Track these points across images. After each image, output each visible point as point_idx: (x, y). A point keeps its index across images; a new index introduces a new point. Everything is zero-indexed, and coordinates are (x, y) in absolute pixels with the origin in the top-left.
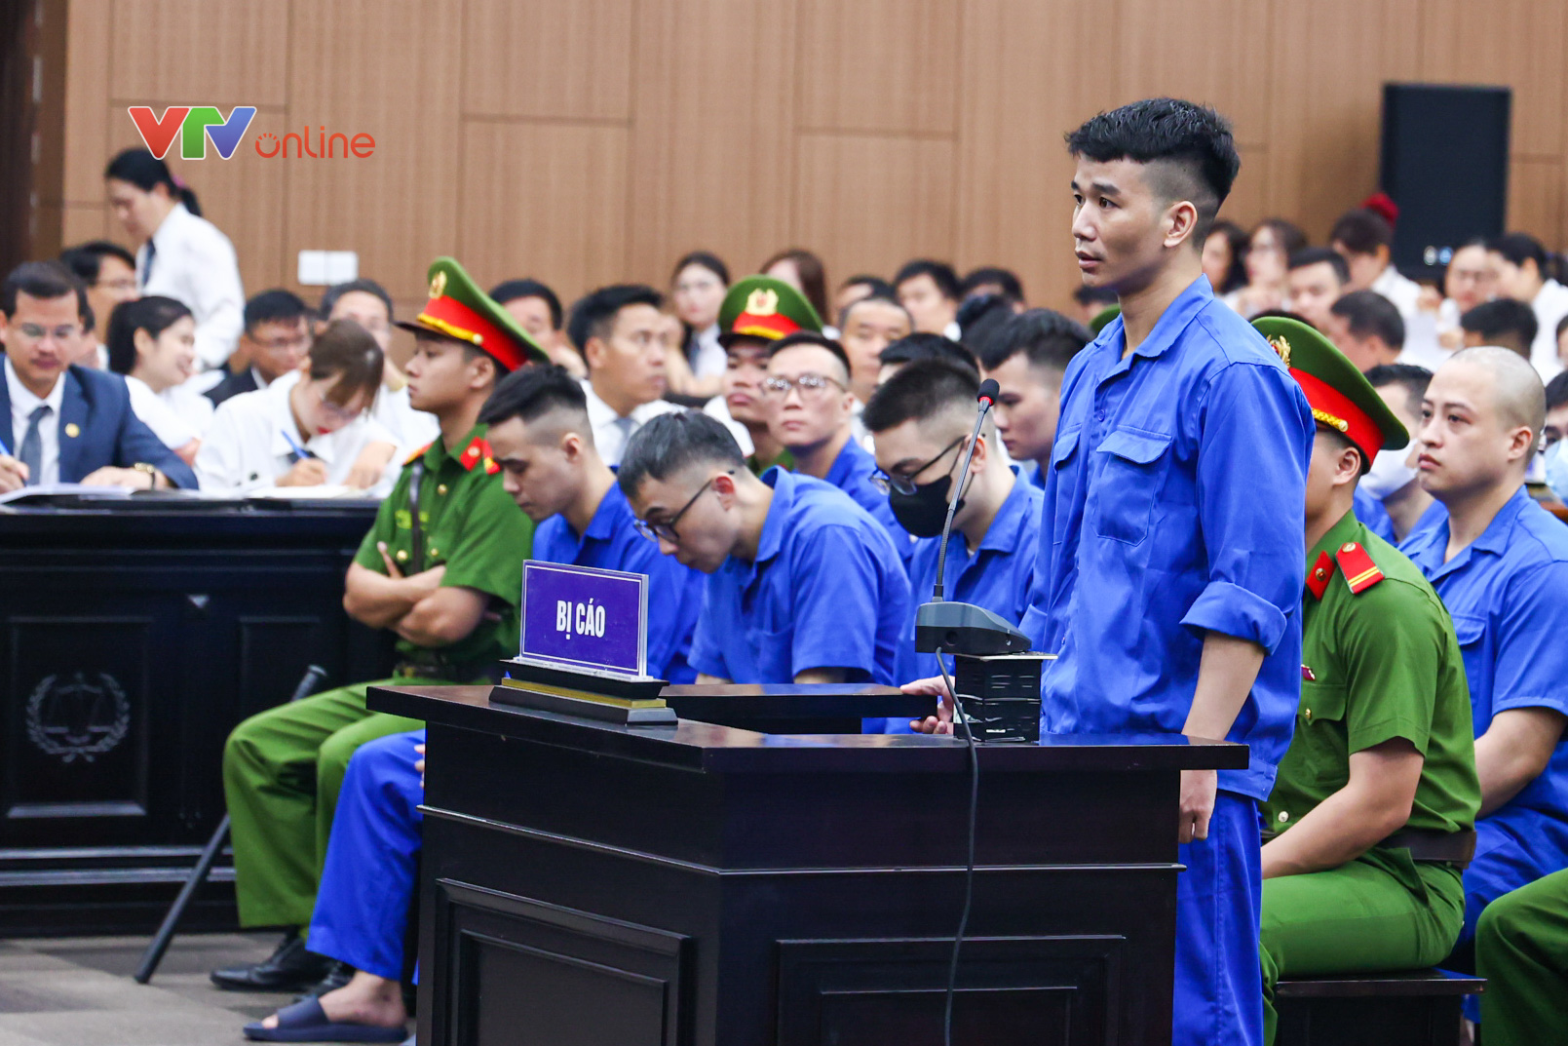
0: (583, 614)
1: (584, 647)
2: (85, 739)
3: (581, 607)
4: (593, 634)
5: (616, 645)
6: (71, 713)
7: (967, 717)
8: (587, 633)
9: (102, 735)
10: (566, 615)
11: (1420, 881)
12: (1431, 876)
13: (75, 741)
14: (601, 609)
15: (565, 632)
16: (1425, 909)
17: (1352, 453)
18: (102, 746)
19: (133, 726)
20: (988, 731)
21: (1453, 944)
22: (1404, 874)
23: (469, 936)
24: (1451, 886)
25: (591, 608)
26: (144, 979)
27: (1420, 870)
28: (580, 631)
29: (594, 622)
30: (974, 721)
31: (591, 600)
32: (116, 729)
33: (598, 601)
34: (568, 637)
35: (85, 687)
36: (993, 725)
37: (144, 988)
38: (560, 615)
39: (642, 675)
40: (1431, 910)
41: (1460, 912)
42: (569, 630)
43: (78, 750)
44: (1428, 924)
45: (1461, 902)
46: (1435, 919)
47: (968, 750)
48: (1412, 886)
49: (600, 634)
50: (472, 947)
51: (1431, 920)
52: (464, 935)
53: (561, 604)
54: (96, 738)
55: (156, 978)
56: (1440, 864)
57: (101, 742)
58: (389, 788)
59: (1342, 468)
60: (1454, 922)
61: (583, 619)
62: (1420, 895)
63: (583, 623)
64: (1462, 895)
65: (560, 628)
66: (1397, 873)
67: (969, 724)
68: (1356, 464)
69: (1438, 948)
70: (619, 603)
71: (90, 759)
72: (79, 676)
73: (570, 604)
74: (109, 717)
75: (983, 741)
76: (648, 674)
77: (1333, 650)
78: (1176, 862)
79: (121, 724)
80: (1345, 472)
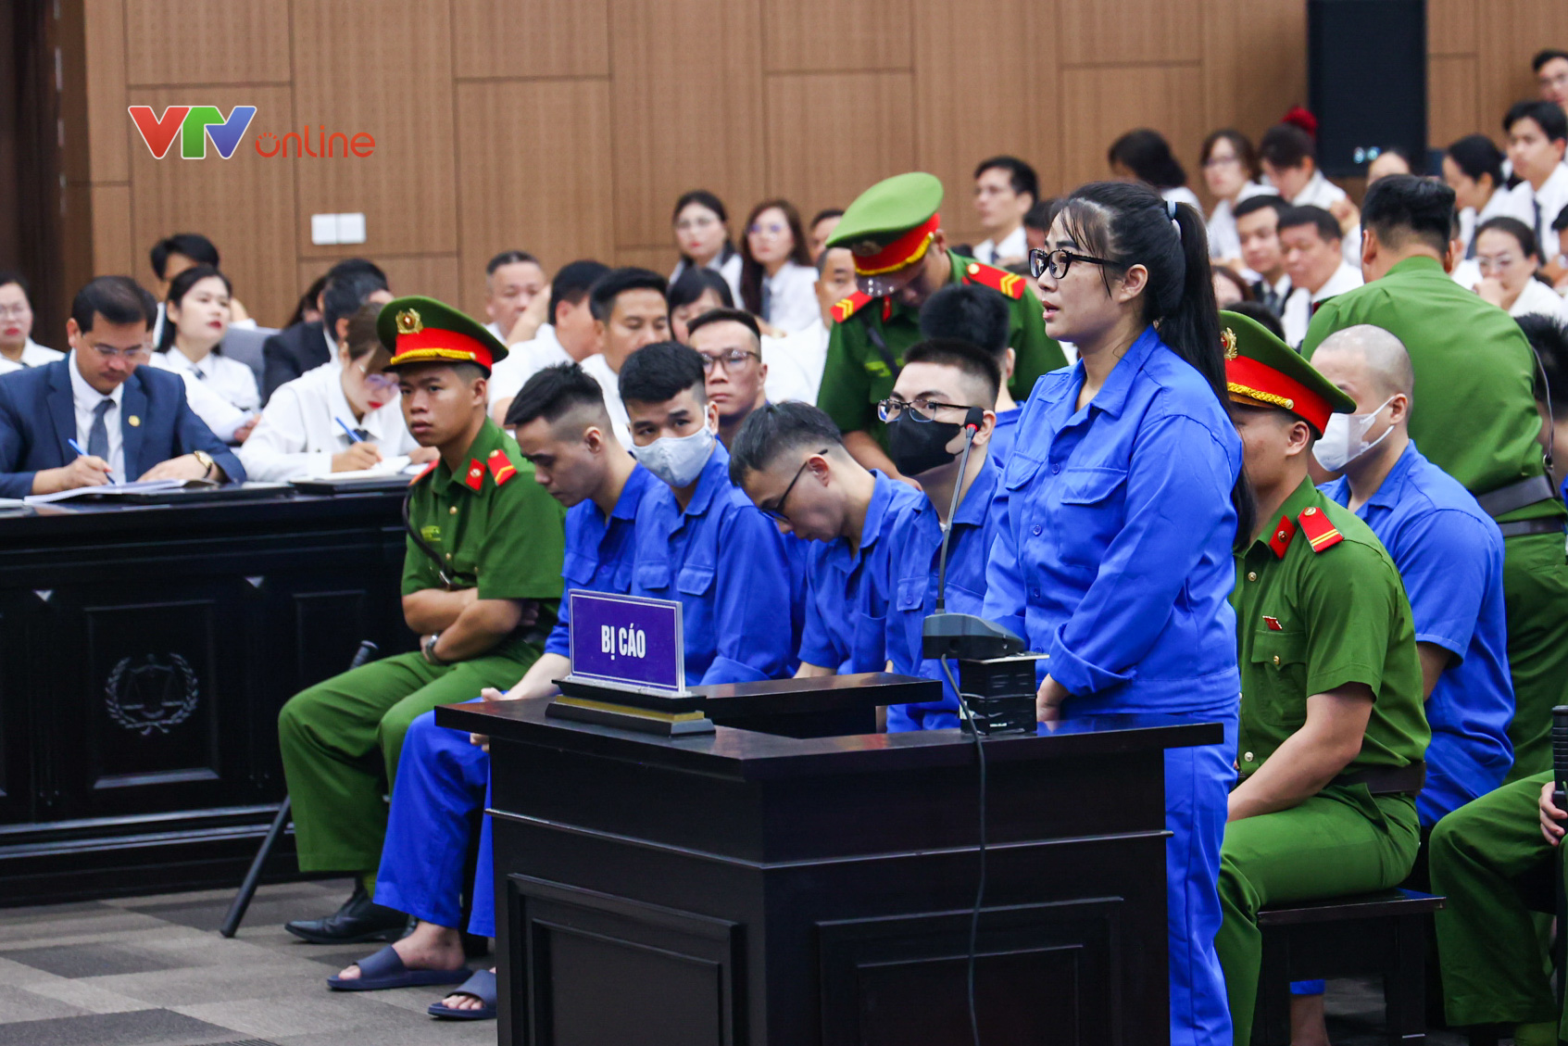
0: (625, 637)
1: (627, 667)
2: (160, 713)
3: (623, 631)
4: (635, 655)
5: (656, 665)
6: (146, 691)
7: (972, 713)
8: (629, 654)
9: (175, 709)
10: (610, 638)
11: (1379, 812)
12: (1387, 806)
13: (152, 716)
14: (641, 633)
15: (610, 653)
16: (1385, 837)
17: (1301, 426)
18: (175, 719)
19: (202, 700)
20: (992, 725)
21: (1412, 864)
22: (1365, 806)
23: (539, 924)
24: (1407, 813)
25: (632, 632)
26: (230, 934)
27: (1377, 802)
29: (635, 644)
30: (979, 717)
31: (632, 625)
32: (188, 703)
33: (638, 625)
34: (613, 658)
35: (157, 666)
36: (996, 720)
37: (230, 941)
38: (605, 638)
40: (1391, 836)
41: (1416, 835)
42: (613, 651)
43: (154, 723)
44: (1389, 849)
45: (1416, 826)
46: (1395, 845)
47: (975, 744)
48: (1373, 817)
49: (642, 655)
50: (543, 934)
51: (1391, 846)
52: (534, 923)
53: (605, 628)
54: (169, 712)
55: (240, 932)
56: (1396, 796)
57: (175, 716)
59: (1293, 439)
60: (1411, 845)
61: (626, 641)
62: (1380, 825)
63: (625, 645)
64: (1417, 819)
65: (605, 650)
66: (1357, 804)
67: (974, 720)
68: (1306, 435)
69: (1399, 869)
70: (657, 626)
71: (165, 731)
72: (151, 656)
73: (612, 628)
74: (181, 694)
75: (986, 735)
76: (685, 690)
77: (1294, 603)
79: (192, 698)
80: (1295, 444)
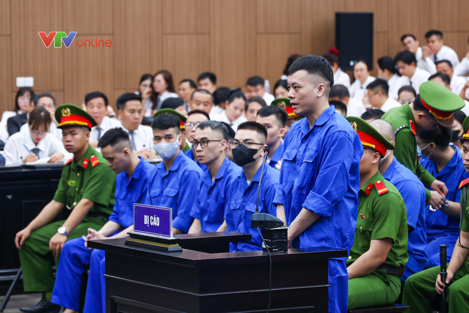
0: (152, 219)
1: (153, 229)
3: (152, 217)
4: (156, 225)
5: (164, 228)
7: (267, 246)
8: (154, 225)
10: (147, 220)
11: (388, 279)
14: (158, 218)
15: (147, 224)
16: (389, 288)
17: (377, 154)
20: (273, 250)
25: (155, 218)
28: (152, 224)
29: (156, 222)
30: (269, 247)
31: (155, 215)
33: (157, 215)
34: (148, 226)
36: (275, 248)
38: (145, 219)
39: (172, 238)
40: (391, 288)
42: (148, 224)
47: (268, 256)
48: (385, 281)
49: (158, 225)
51: (391, 291)
53: (145, 216)
56: (394, 275)
58: (75, 255)
59: (375, 158)
61: (153, 221)
62: (388, 283)
63: (152, 222)
65: (145, 223)
68: (379, 157)
69: (392, 299)
70: (163, 216)
73: (148, 216)
75: (272, 253)
76: (173, 237)
77: (370, 211)
78: (327, 284)
80: (376, 159)
